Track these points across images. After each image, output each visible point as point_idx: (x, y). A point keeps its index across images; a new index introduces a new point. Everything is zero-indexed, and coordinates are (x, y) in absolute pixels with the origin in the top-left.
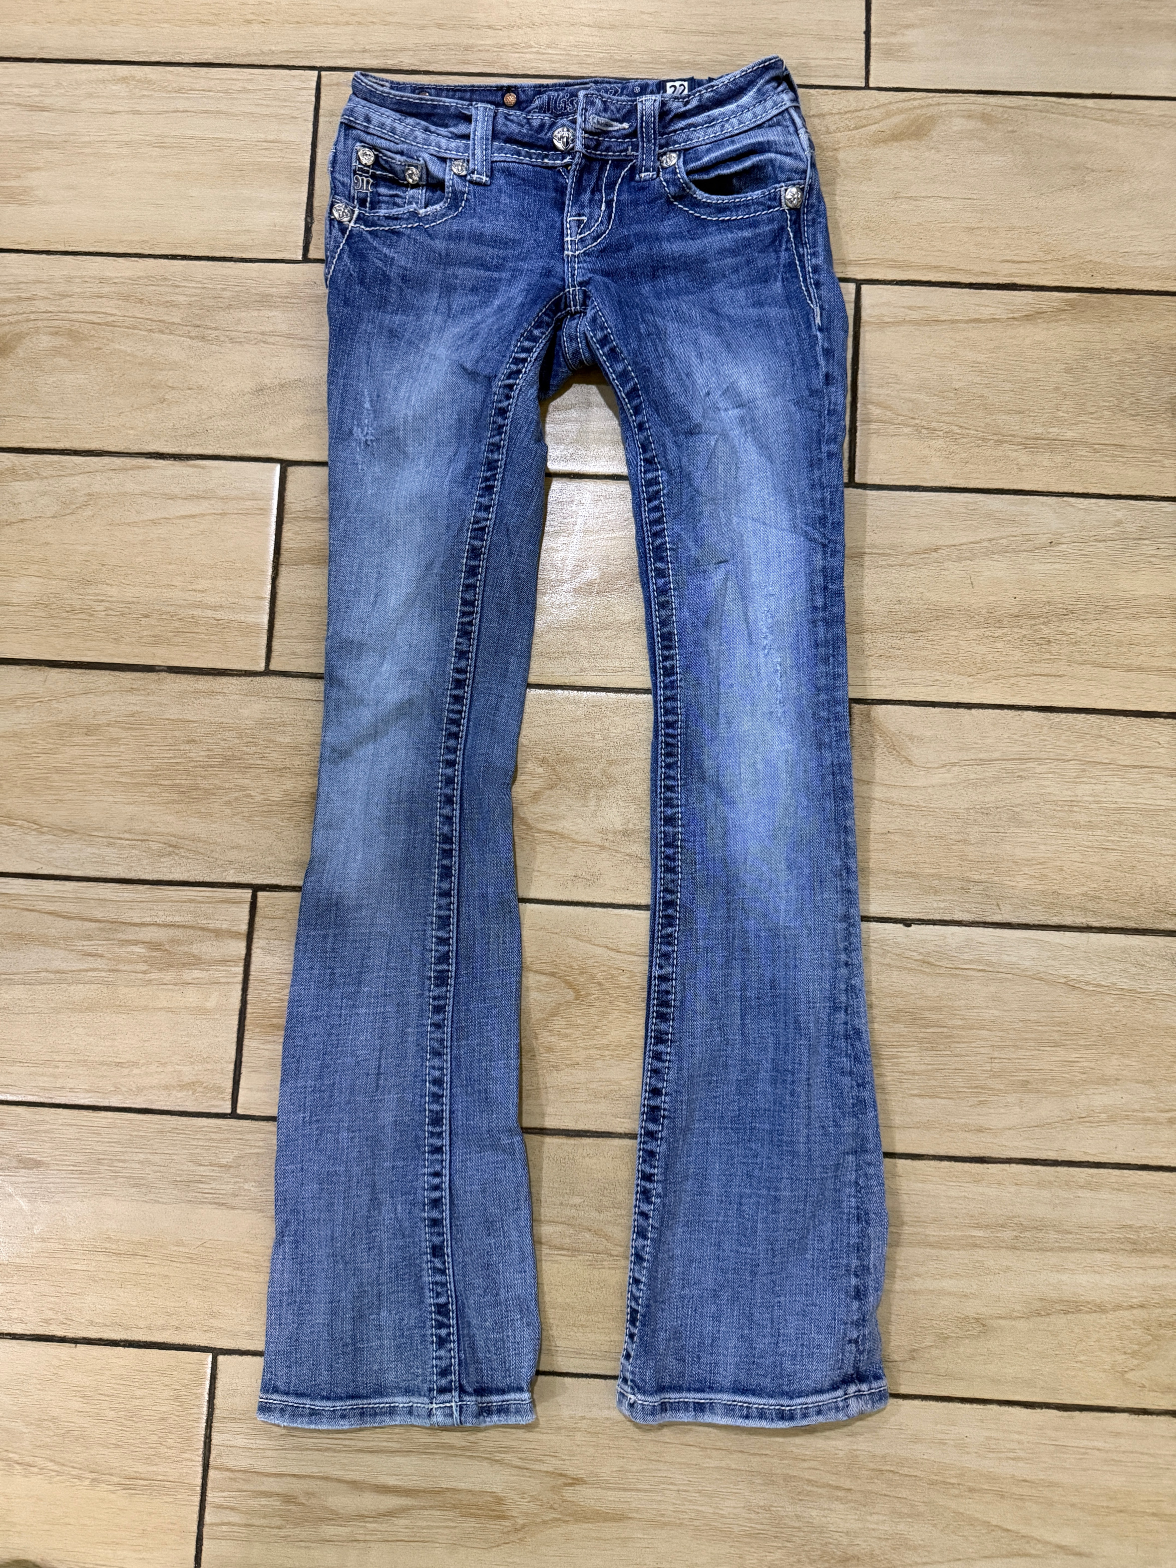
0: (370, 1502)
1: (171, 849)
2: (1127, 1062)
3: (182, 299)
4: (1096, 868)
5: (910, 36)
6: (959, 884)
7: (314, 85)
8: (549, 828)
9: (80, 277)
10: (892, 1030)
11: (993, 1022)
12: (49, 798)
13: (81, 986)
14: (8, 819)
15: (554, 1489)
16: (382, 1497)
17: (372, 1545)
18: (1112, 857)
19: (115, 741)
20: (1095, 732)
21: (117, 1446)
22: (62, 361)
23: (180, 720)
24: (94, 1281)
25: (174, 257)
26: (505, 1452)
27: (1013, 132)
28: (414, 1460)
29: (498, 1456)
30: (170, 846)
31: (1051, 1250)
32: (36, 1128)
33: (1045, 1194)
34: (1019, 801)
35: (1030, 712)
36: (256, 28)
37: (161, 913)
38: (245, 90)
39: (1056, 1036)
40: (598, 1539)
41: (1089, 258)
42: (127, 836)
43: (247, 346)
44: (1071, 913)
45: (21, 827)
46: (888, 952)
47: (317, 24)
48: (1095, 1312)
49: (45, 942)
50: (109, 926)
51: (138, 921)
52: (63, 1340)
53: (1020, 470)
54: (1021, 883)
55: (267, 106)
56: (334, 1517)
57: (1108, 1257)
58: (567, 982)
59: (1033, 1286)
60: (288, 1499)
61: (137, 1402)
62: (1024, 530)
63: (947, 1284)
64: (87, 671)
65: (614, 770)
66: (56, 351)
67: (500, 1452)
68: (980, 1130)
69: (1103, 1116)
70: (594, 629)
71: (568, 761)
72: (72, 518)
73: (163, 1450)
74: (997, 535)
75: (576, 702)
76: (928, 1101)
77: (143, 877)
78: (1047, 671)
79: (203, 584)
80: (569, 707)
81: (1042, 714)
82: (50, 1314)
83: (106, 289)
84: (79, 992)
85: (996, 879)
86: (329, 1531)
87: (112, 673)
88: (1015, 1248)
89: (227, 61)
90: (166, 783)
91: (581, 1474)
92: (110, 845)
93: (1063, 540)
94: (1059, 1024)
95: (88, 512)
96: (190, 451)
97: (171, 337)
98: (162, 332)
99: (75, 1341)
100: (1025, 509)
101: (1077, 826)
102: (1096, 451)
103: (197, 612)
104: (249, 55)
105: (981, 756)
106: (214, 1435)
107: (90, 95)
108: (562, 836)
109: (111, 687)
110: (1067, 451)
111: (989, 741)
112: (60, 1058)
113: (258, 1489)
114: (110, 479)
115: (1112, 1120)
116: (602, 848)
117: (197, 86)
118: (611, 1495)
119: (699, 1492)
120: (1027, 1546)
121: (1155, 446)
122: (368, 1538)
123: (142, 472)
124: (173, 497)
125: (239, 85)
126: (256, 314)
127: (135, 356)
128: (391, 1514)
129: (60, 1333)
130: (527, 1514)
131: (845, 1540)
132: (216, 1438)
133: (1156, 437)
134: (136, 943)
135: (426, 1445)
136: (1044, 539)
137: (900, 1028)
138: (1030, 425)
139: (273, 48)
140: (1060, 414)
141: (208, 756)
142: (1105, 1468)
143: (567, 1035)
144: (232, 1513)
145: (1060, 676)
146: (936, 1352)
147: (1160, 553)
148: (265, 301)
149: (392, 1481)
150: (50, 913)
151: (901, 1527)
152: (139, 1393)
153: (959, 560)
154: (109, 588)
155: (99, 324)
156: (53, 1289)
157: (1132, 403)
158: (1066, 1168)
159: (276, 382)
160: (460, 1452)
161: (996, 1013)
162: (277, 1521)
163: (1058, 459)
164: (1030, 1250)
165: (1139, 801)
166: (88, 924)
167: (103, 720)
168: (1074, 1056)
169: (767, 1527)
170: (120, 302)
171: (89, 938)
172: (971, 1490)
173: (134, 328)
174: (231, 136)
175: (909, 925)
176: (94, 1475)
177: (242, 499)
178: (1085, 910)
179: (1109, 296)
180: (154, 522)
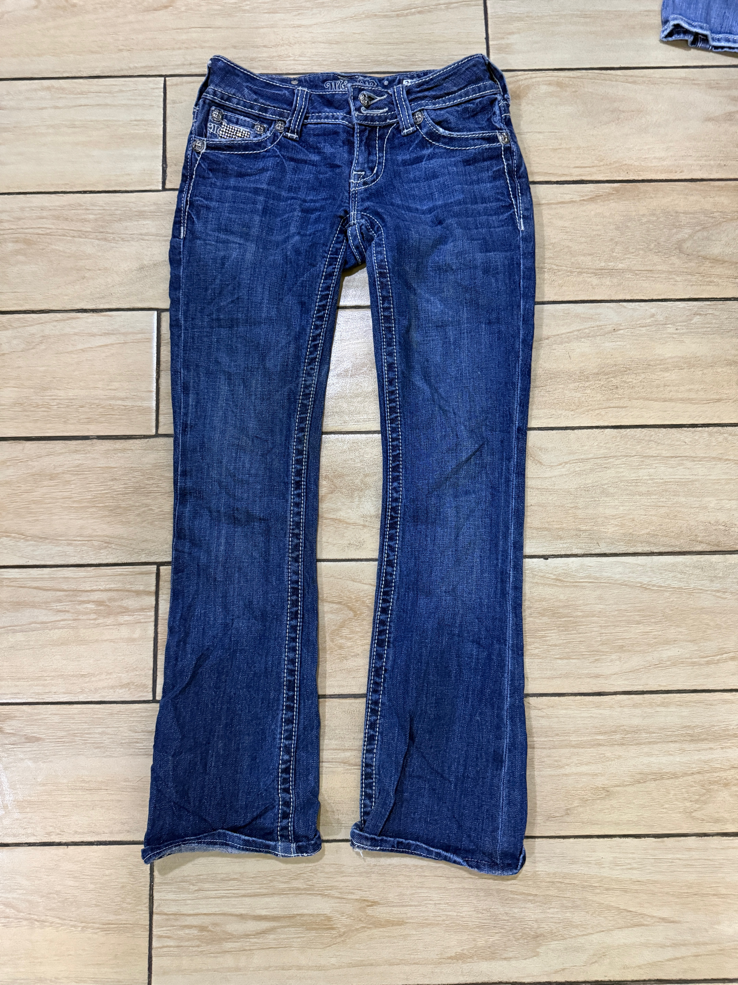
0: (252, 926)
1: (106, 545)
2: (680, 630)
3: (91, 217)
4: (653, 518)
5: (513, 39)
6: (575, 533)
7: (162, 86)
8: (332, 517)
9: (29, 207)
10: (541, 621)
11: (600, 612)
12: (30, 519)
13: (56, 630)
14: (6, 533)
15: (362, 909)
16: (259, 923)
17: (254, 952)
18: (662, 511)
19: (68, 482)
20: (647, 438)
21: (97, 906)
22: (21, 258)
23: (107, 467)
24: (76, 807)
25: (85, 192)
26: (330, 890)
27: (576, 91)
28: (276, 899)
29: (327, 892)
30: (106, 543)
31: (644, 744)
32: (35, 717)
33: (638, 711)
34: (606, 482)
35: (608, 430)
36: (125, 54)
37: (102, 583)
38: (121, 91)
39: (637, 618)
40: (389, 937)
41: (624, 163)
42: (78, 538)
43: (132, 243)
44: (640, 545)
45: (14, 537)
46: (536, 575)
47: (161, 50)
48: (672, 778)
49: (34, 605)
50: (71, 593)
51: (89, 589)
52: (60, 844)
53: (593, 288)
54: (611, 529)
55: (135, 100)
56: (230, 937)
57: (677, 745)
58: (348, 607)
59: (634, 766)
60: (202, 928)
61: (107, 878)
62: (598, 323)
63: (583, 769)
64: (49, 442)
65: (367, 479)
66: (17, 252)
67: (327, 890)
68: (597, 676)
69: (668, 663)
70: (351, 397)
71: (341, 476)
72: (33, 351)
73: (125, 905)
74: (582, 327)
75: (343, 441)
76: (565, 661)
77: (91, 562)
78: (617, 405)
79: (116, 385)
80: (339, 444)
81: (616, 430)
82: (51, 829)
83: (45, 214)
84: (56, 634)
85: (595, 528)
86: (228, 945)
87: (63, 442)
88: (623, 744)
89: (109, 74)
90: (101, 505)
91: (377, 899)
92: (69, 545)
93: (621, 328)
94: (639, 611)
95: (43, 347)
96: (102, 307)
97: (86, 240)
98: (80, 237)
99: (67, 844)
100: (598, 311)
101: (641, 494)
102: (636, 274)
103: (112, 402)
104: (122, 70)
105: (582, 457)
106: (155, 894)
107: (28, 99)
108: (340, 521)
109: (63, 451)
110: (620, 276)
111: (586, 448)
112: (46, 675)
113: (183, 924)
114: (55, 326)
115: (674, 664)
116: (364, 526)
117: (92, 90)
118: (395, 910)
119: (447, 903)
120: (642, 920)
121: (670, 270)
122: (252, 948)
123: (74, 321)
124: (94, 335)
125: (117, 89)
126: (136, 223)
127: (65, 253)
128: (264, 932)
129: (57, 840)
130: (346, 926)
131: (535, 925)
132: (156, 896)
133: (671, 264)
134: (89, 602)
135: (283, 889)
136: (610, 328)
137: (545, 619)
138: (598, 262)
139: (136, 65)
140: (615, 254)
141: (125, 488)
142: (685, 870)
143: (351, 638)
144: (169, 940)
145: (625, 407)
146: (581, 809)
147: (678, 331)
148: (141, 215)
149: (264, 913)
150: (35, 588)
151: (568, 914)
152: (107, 872)
153: (561, 343)
154: (58, 391)
155: (43, 234)
156: (51, 814)
157: (655, 245)
158: (649, 695)
159: (151, 263)
160: (303, 892)
161: (602, 606)
162: (198, 943)
163: (615, 280)
164: (631, 745)
165: (676, 477)
166: (59, 593)
167: (60, 470)
168: (648, 629)
169: (488, 921)
170: (55, 221)
171: (60, 601)
172: (607, 889)
173: (64, 235)
174: (114, 119)
175: (547, 559)
176: (83, 924)
177: (135, 333)
178: (648, 543)
179: (638, 184)
180: (83, 350)
